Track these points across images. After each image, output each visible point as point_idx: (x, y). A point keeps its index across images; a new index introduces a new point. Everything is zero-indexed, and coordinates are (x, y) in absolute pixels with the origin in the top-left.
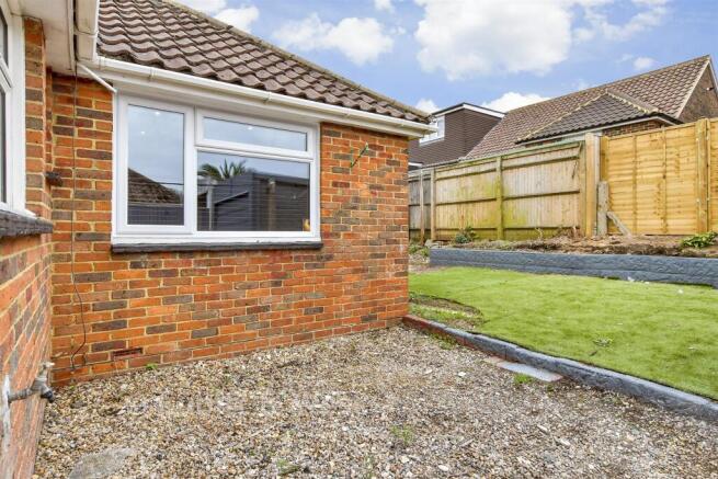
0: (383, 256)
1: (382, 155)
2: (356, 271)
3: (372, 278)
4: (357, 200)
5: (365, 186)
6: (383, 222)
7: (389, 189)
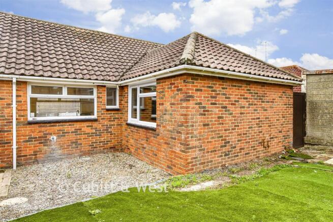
0: (175, 139)
1: (175, 87)
2: (166, 143)
3: (171, 148)
4: (166, 110)
5: (169, 104)
6: (175, 121)
7: (178, 104)
